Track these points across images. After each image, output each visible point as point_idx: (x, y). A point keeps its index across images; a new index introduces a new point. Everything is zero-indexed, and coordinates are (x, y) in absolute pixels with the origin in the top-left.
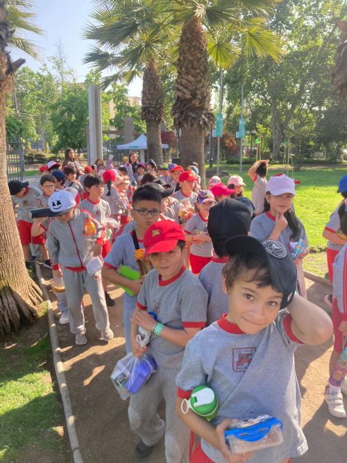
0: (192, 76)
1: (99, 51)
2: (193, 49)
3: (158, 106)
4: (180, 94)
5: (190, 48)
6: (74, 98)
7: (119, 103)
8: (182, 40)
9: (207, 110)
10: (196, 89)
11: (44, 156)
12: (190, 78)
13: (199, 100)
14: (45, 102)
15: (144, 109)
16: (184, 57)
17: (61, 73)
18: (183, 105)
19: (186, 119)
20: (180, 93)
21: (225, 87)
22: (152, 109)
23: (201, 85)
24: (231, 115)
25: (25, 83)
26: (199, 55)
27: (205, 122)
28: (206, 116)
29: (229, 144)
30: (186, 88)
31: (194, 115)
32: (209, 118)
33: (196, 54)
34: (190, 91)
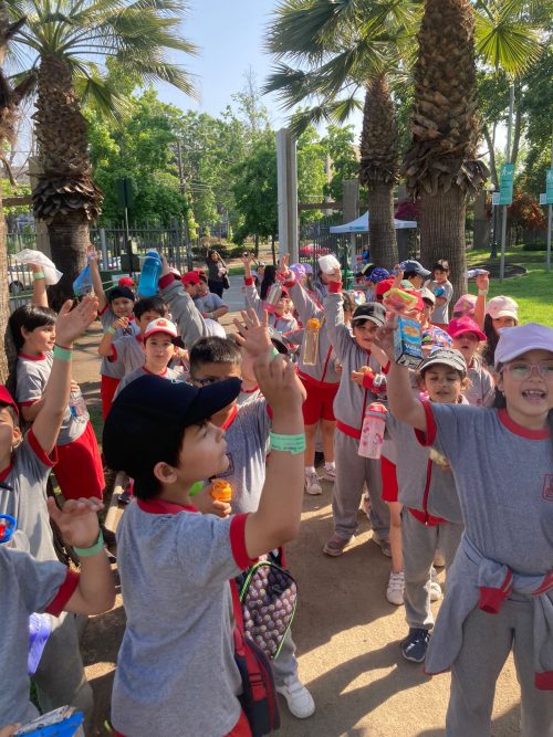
0: (443, 93)
1: (287, 69)
2: (445, 41)
3: (389, 157)
4: (418, 130)
5: (439, 40)
6: (267, 154)
7: (339, 157)
8: (424, 27)
9: (471, 156)
10: (449, 119)
11: (224, 247)
12: (439, 97)
13: (455, 137)
14: (228, 165)
15: (364, 163)
16: (426, 58)
17: (252, 117)
18: (423, 151)
19: (429, 176)
20: (418, 128)
21: (525, 115)
22: (378, 164)
23: (460, 109)
24: (535, 165)
25: (202, 137)
26: (457, 52)
27: (466, 180)
28: (468, 168)
29: (530, 215)
30: (431, 117)
31: (444, 169)
32: (475, 172)
33: (451, 50)
34: (437, 123)
